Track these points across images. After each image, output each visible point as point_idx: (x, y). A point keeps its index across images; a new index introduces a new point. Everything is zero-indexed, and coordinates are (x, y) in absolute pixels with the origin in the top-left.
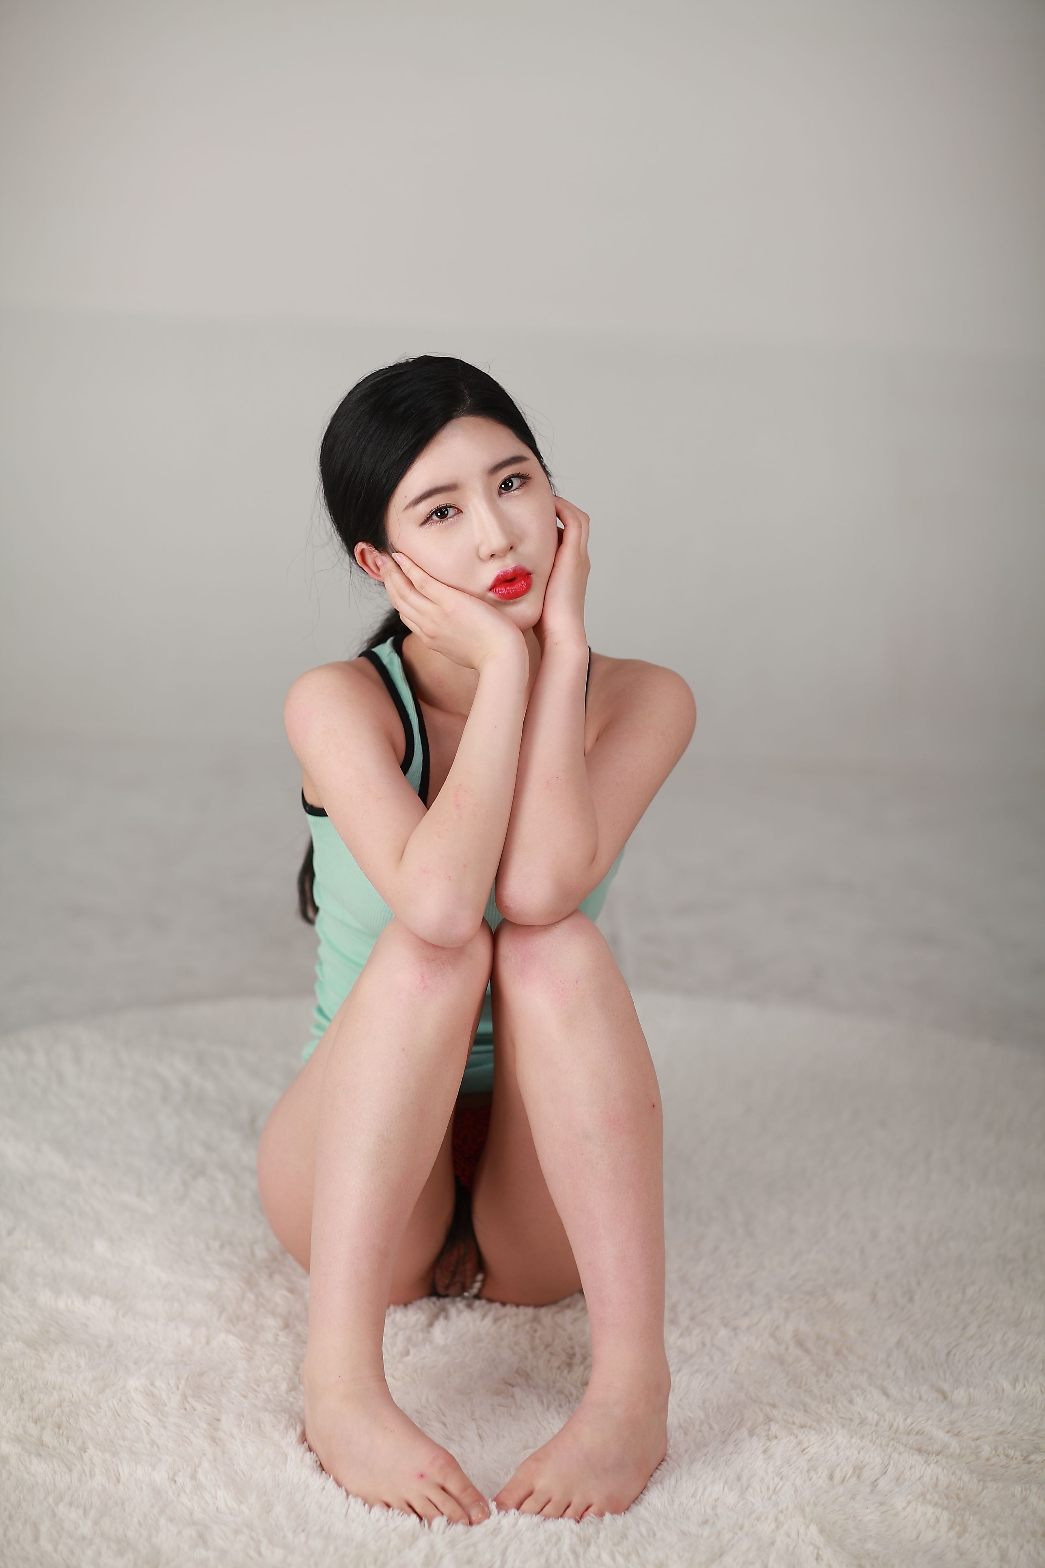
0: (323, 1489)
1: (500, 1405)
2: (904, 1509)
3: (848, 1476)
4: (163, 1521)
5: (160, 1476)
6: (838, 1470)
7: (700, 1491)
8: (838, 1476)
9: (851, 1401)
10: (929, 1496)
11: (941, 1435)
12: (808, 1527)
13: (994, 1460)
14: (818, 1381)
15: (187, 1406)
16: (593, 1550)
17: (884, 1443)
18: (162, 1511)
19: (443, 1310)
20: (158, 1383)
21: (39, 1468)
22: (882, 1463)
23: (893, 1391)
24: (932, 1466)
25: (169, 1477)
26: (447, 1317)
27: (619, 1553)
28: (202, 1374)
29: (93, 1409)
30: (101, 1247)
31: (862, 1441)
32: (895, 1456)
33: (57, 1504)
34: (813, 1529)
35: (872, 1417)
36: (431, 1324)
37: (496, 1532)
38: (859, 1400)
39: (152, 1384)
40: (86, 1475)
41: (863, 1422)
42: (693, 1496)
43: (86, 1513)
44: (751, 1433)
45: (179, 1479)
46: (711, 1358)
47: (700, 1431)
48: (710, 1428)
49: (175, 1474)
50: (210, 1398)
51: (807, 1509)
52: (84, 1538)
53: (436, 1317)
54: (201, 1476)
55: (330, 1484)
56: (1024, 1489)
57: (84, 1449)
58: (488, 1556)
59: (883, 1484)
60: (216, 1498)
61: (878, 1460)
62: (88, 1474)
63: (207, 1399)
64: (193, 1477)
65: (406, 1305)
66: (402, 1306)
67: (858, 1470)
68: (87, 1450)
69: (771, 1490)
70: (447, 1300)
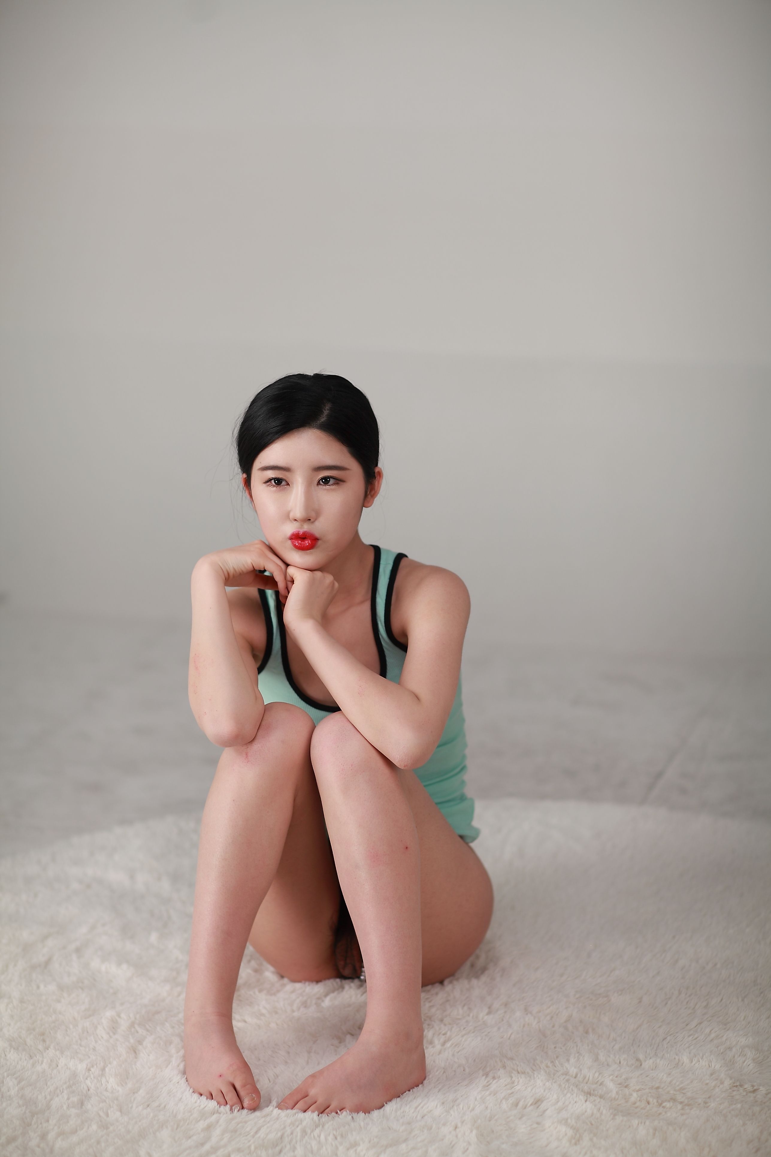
0: (178, 1083)
1: (332, 1045)
2: (549, 1127)
3: (529, 1105)
4: (65, 1092)
5: (81, 1067)
6: (523, 1100)
7: (421, 1105)
8: (521, 1104)
9: (568, 1060)
10: (569, 1121)
11: (611, 1085)
12: (471, 1131)
13: (638, 1104)
14: (555, 1048)
15: (133, 1030)
16: (317, 1131)
17: (567, 1086)
18: (70, 1087)
19: (342, 988)
20: (123, 1015)
21: (13, 1056)
22: (558, 1099)
23: (602, 1057)
24: (588, 1102)
25: (87, 1067)
26: (342, 991)
27: (334, 1135)
28: (158, 1012)
29: (71, 1027)
30: (154, 937)
31: (552, 1085)
32: (569, 1095)
33: (8, 1076)
34: (474, 1132)
35: (573, 1071)
36: (326, 995)
37: (266, 1116)
38: (572, 1060)
39: (119, 1015)
40: (39, 1063)
41: (566, 1073)
42: (416, 1108)
43: (19, 1082)
44: (487, 1075)
45: (92, 1070)
46: (499, 1029)
47: (455, 1071)
48: (464, 1070)
49: (93, 1066)
50: (150, 1027)
51: (479, 1121)
52: (10, 1096)
53: (333, 992)
54: (107, 1069)
55: (184, 1080)
56: (640, 1123)
57: (47, 1048)
58: (248, 1129)
59: (548, 1113)
60: (108, 1083)
61: (555, 1096)
62: (40, 1062)
63: (147, 1027)
64: (103, 1069)
65: (318, 981)
66: (314, 983)
67: (537, 1102)
68: (49, 1049)
69: (470, 1109)
70: (347, 981)
